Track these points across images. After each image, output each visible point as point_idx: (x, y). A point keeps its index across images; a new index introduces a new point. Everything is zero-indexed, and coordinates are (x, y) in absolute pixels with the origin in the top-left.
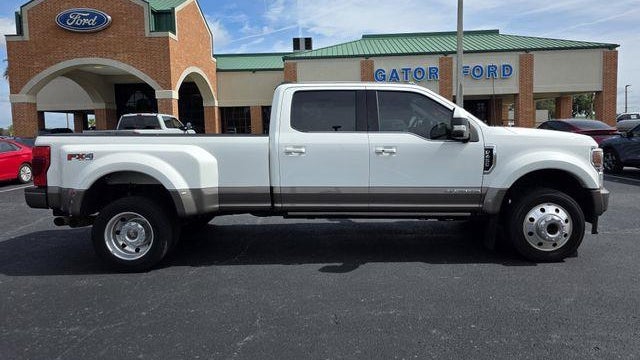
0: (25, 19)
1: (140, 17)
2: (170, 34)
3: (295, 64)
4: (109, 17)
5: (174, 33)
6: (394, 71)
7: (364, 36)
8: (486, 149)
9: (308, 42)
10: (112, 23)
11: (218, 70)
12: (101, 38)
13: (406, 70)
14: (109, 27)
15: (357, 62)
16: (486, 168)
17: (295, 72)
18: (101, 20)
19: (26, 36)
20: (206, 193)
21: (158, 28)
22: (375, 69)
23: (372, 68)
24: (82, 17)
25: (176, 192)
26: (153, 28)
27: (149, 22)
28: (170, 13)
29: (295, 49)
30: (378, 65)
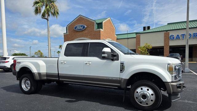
0: (68, 29)
1: (93, 25)
2: (101, 29)
3: (140, 36)
4: (86, 26)
5: (102, 29)
6: (178, 35)
7: (168, 24)
8: (121, 63)
9: (149, 28)
10: (86, 28)
11: (117, 39)
12: (84, 32)
13: (183, 35)
14: (86, 29)
15: (163, 33)
16: (121, 71)
17: (140, 38)
18: (84, 27)
19: (68, 33)
20: (42, 74)
21: (98, 28)
22: (170, 35)
23: (169, 35)
24: (80, 27)
25: (34, 73)
26: (97, 28)
27: (96, 26)
28: (101, 23)
29: (144, 30)
30: (171, 33)
